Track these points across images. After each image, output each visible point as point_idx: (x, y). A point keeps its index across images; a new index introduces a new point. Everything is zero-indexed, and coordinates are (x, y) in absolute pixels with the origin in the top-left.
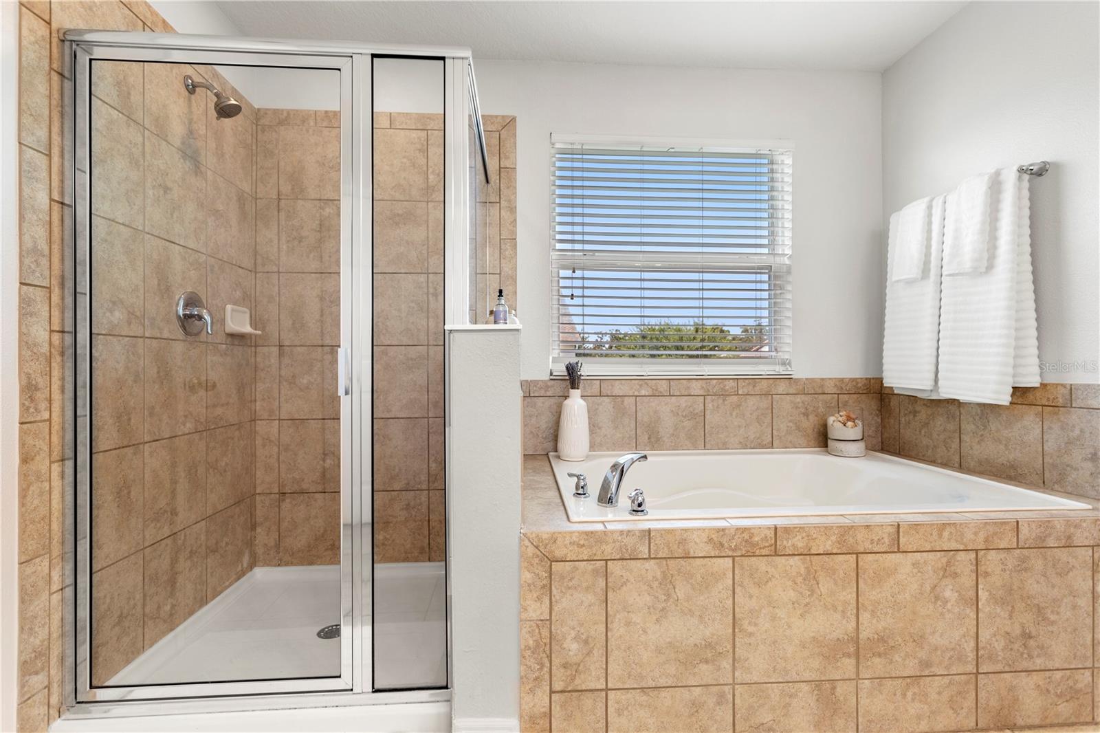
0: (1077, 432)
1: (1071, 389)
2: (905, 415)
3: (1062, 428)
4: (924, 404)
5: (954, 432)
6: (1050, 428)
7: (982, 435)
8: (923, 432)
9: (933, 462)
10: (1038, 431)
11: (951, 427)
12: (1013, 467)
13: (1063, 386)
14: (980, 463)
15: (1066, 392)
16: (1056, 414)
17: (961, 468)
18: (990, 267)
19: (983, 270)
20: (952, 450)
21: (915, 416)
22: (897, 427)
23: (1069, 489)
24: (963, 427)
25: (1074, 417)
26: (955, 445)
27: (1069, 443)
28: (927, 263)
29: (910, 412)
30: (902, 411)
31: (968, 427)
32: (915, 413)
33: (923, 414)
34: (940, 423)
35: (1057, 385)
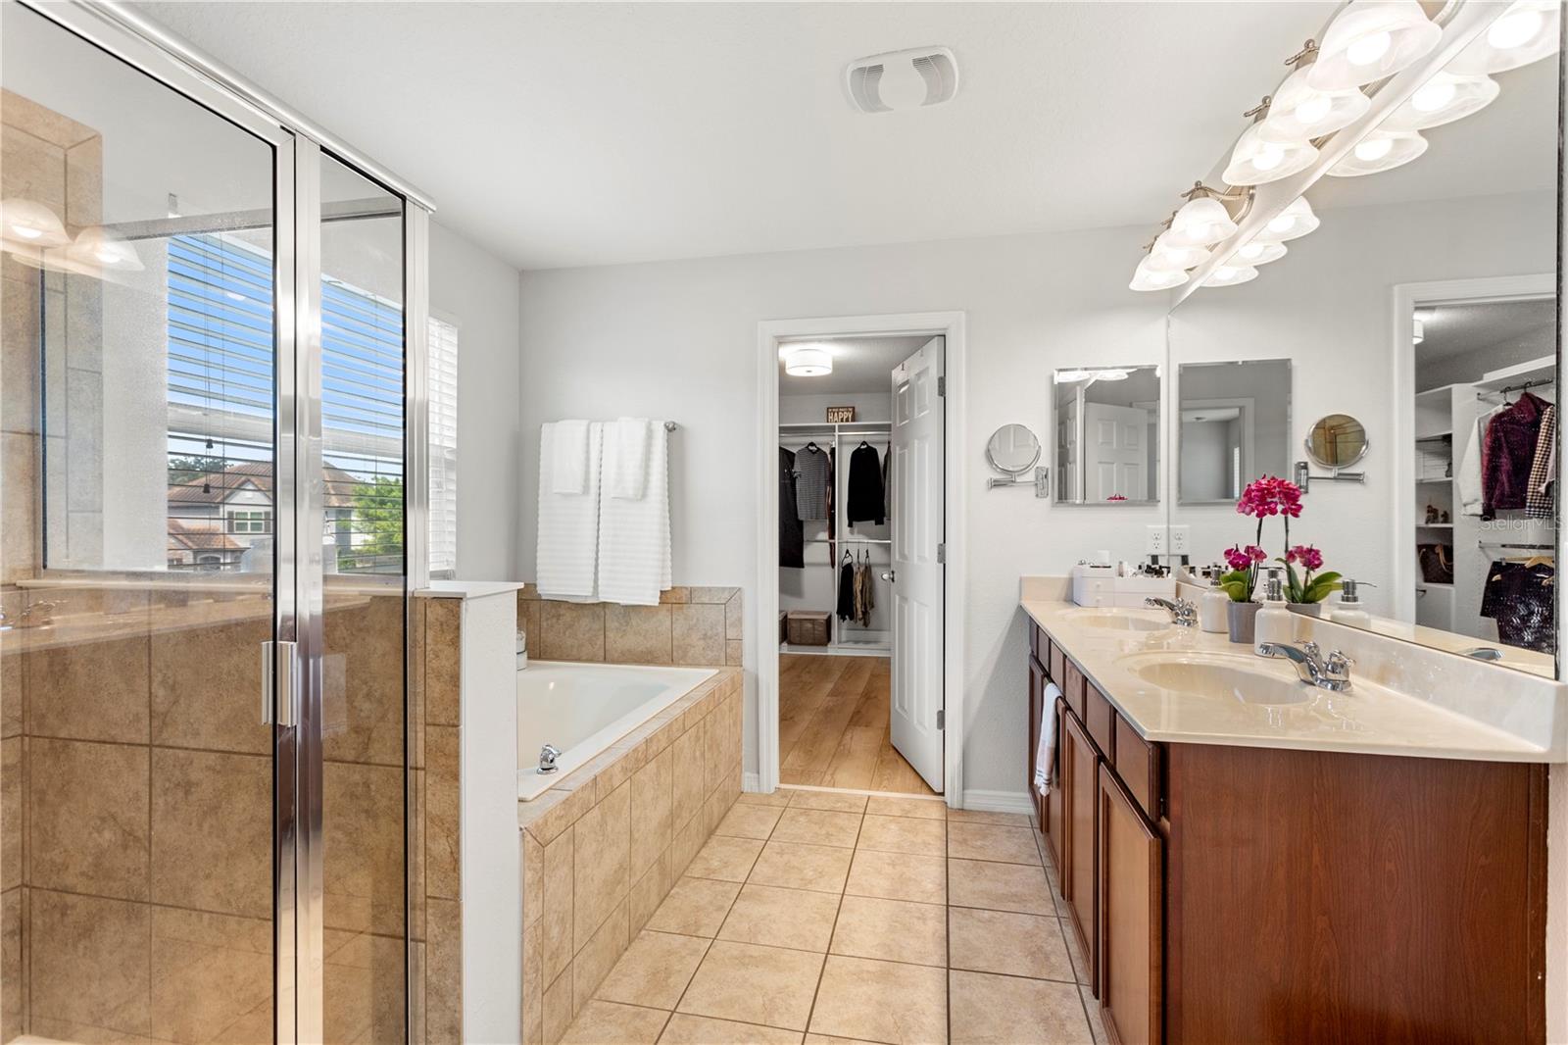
0: (695, 620)
1: (692, 591)
2: (547, 619)
3: (685, 619)
4: (569, 608)
5: (599, 630)
6: (677, 620)
7: (624, 631)
8: (567, 633)
9: (578, 660)
10: (668, 623)
11: (597, 626)
12: (650, 652)
13: (686, 588)
14: (622, 653)
15: (688, 592)
16: (682, 608)
17: (605, 660)
18: (644, 496)
19: (639, 497)
20: (597, 647)
21: (558, 619)
22: (537, 632)
23: (689, 661)
24: (607, 625)
25: (692, 610)
26: (600, 642)
27: (690, 629)
28: (587, 480)
29: (553, 616)
30: (544, 615)
31: (612, 624)
32: (559, 617)
33: (568, 616)
34: (585, 623)
35: (681, 588)
